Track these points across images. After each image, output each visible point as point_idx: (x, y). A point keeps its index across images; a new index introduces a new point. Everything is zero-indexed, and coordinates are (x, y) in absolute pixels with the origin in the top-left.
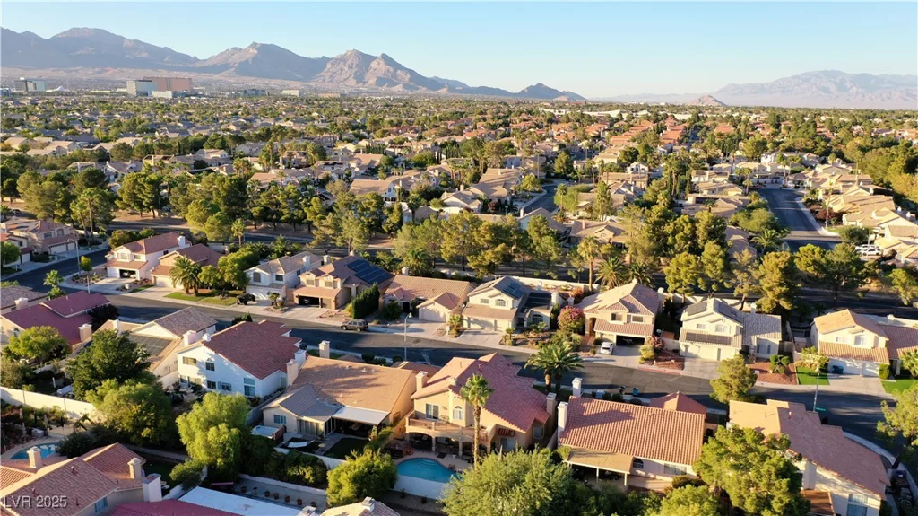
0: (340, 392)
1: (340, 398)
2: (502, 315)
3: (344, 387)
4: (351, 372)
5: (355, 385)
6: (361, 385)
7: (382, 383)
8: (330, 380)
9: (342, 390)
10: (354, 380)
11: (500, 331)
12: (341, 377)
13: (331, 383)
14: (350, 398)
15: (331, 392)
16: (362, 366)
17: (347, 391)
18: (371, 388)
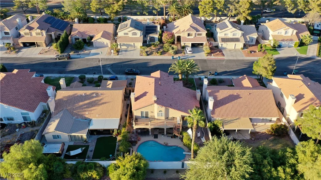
0: (85, 111)
1: (87, 115)
2: (137, 40)
3: (87, 108)
4: (86, 97)
5: (93, 105)
6: (96, 104)
7: (108, 101)
8: (76, 105)
9: (86, 109)
10: (91, 102)
11: (137, 48)
12: (82, 101)
13: (77, 106)
14: (93, 114)
15: (80, 112)
16: (92, 92)
17: (89, 109)
18: (103, 105)
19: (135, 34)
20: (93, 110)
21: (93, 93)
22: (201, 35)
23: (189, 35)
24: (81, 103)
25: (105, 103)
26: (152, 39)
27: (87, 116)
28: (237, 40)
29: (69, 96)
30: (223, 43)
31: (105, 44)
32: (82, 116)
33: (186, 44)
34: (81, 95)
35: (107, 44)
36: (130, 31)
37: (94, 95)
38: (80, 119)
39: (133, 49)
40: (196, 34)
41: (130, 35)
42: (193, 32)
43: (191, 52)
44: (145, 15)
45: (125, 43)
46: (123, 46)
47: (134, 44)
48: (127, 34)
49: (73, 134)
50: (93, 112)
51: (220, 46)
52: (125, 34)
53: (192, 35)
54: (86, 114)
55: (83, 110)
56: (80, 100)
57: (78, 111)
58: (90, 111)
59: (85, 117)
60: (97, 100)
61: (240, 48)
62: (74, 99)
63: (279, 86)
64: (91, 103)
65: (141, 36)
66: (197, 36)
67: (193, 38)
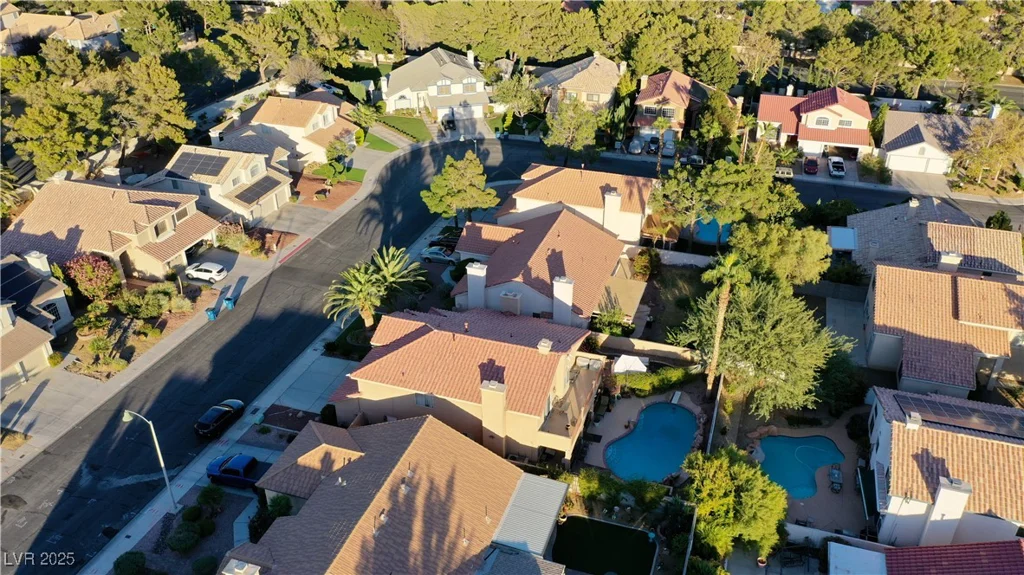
0: (454, 545)
1: (470, 546)
2: (20, 345)
4: (400, 514)
5: (440, 513)
6: (445, 504)
7: (450, 469)
8: (412, 560)
9: (447, 539)
10: (424, 512)
11: (35, 375)
13: (419, 558)
17: (452, 531)
18: (457, 488)
20: (460, 520)
23: (158, 231)
24: (415, 545)
25: (452, 478)
27: (476, 550)
28: (270, 183)
30: (254, 206)
32: (469, 564)
33: (172, 265)
34: (383, 529)
37: (403, 489)
39: (28, 386)
40: (172, 216)
42: (167, 216)
47: (21, 364)
50: (467, 526)
53: (165, 229)
54: (468, 548)
55: (446, 548)
56: (399, 540)
57: (441, 565)
58: (458, 533)
59: (477, 556)
60: (428, 498)
61: (288, 200)
62: (382, 557)
64: (432, 513)
66: (177, 223)
67: (174, 233)
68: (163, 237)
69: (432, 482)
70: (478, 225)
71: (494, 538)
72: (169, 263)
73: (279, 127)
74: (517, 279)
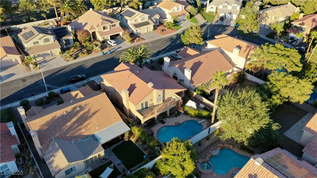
0: (80, 129)
2: (51, 47)
3: (77, 126)
4: (70, 115)
5: (84, 119)
6: (88, 118)
7: (98, 109)
8: (64, 127)
9: (80, 127)
10: (79, 117)
11: (55, 55)
12: (69, 121)
13: (66, 128)
14: (90, 128)
15: (75, 133)
16: (73, 107)
17: (83, 125)
18: (95, 115)
19: (47, 40)
20: (89, 124)
21: (75, 108)
22: (115, 25)
23: (104, 28)
24: (69, 124)
25: (96, 112)
26: (68, 42)
27: (86, 134)
28: (147, 23)
29: (48, 123)
30: (137, 29)
31: (14, 61)
32: (80, 136)
33: (105, 39)
34: (63, 116)
35: (16, 60)
36: (40, 39)
37: (78, 109)
38: (80, 140)
39: (51, 58)
40: (110, 25)
41: (41, 43)
42: (108, 25)
43: (116, 44)
44: (33, 21)
45: (40, 53)
46: (37, 57)
47: (51, 51)
48: (38, 42)
49: (90, 157)
50: (89, 127)
51: (135, 32)
52: (34, 43)
53: (107, 28)
54: (84, 132)
55: (77, 129)
56: (65, 121)
57: (71, 133)
58: (85, 127)
59: (85, 136)
60: (86, 113)
61: (152, 30)
62: (56, 123)
63: (217, 46)
64: (81, 119)
65: (54, 41)
66: (112, 28)
67: (109, 30)
68: (105, 30)
69: (89, 110)
70: (188, 48)
71: (95, 133)
72: (104, 38)
73: (163, 9)
74: (176, 66)
